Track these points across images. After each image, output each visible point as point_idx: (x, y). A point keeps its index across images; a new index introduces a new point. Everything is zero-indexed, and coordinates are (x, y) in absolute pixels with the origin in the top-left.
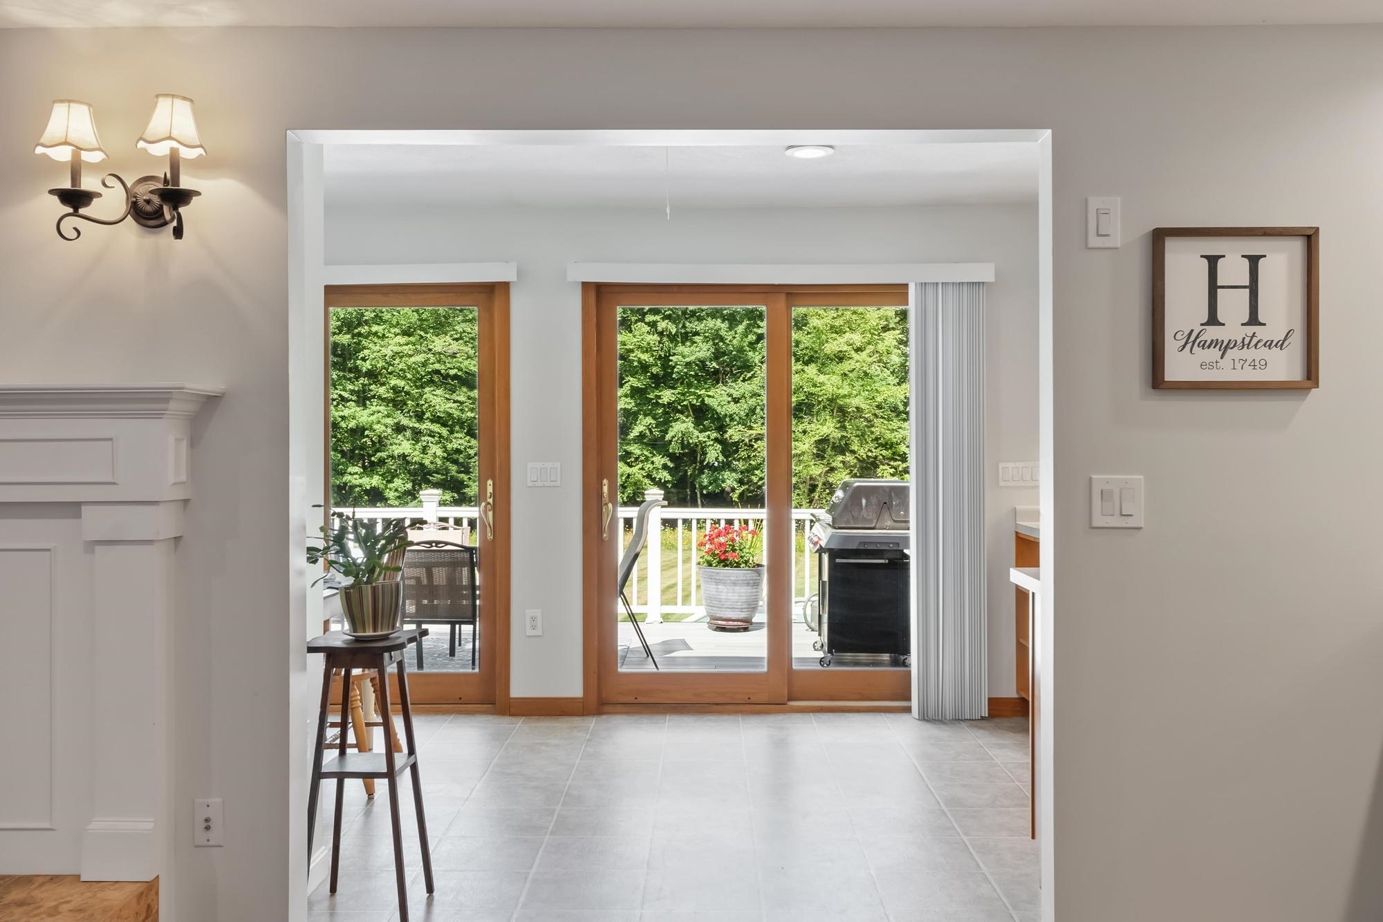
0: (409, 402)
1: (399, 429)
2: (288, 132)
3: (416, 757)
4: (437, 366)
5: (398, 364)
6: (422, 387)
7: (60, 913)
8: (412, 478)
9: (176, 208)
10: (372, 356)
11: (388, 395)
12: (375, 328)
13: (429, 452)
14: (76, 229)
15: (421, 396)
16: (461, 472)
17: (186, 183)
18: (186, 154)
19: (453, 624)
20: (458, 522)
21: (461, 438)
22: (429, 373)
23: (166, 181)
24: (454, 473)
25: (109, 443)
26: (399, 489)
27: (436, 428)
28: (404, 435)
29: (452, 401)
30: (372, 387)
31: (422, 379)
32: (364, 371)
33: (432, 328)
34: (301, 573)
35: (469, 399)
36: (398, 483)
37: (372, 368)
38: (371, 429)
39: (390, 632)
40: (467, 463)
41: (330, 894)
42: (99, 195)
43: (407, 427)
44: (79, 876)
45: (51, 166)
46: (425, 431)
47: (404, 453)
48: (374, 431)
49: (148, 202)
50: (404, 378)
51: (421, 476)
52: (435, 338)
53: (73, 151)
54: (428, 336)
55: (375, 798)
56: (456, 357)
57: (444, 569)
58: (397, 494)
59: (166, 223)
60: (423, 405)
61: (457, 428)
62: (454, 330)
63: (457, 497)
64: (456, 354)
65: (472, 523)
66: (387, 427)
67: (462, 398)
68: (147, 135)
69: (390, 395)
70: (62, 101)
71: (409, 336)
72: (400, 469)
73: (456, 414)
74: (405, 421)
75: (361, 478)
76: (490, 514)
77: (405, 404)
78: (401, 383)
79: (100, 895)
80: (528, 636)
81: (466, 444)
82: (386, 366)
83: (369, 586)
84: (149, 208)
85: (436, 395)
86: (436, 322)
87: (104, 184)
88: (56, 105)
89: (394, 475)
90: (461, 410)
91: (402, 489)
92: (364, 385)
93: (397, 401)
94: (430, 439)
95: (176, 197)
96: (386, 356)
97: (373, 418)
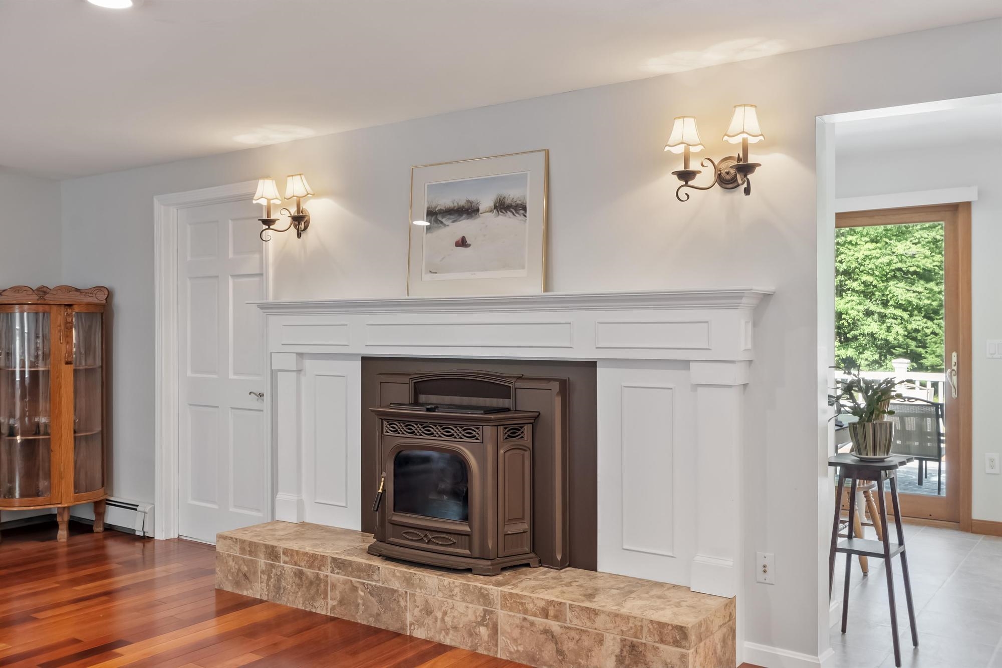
0: (877, 293)
1: (868, 313)
2: (817, 117)
3: (904, 546)
4: (899, 265)
5: (868, 265)
6: (887, 280)
7: (681, 606)
8: (879, 351)
9: (745, 176)
10: (848, 260)
11: (860, 288)
12: (849, 238)
13: (893, 331)
14: (686, 194)
15: (886, 288)
16: (919, 347)
17: (751, 160)
18: (752, 140)
19: (921, 460)
20: (923, 385)
21: (919, 320)
22: (893, 270)
23: (739, 159)
24: (913, 348)
25: (706, 325)
26: (869, 359)
27: (899, 312)
28: (872, 318)
29: (912, 292)
30: (847, 282)
31: (886, 275)
32: (841, 271)
33: (896, 235)
34: (825, 412)
35: (926, 289)
36: (867, 354)
37: (848, 268)
38: (847, 313)
39: (886, 456)
40: (924, 340)
41: (841, 632)
42: (700, 172)
43: (875, 312)
44: (690, 588)
45: (672, 157)
46: (890, 315)
47: (872, 332)
48: (849, 315)
49: (728, 173)
50: (872, 275)
51: (887, 350)
52: (897, 243)
53: (685, 146)
54: (892, 242)
55: (869, 576)
56: (914, 257)
57: (914, 418)
58: (867, 363)
59: (738, 185)
60: (888, 295)
61: (916, 312)
62: (913, 236)
63: (916, 366)
64: (915, 255)
65: (935, 385)
66: (859, 312)
67: (920, 289)
68: (730, 132)
69: (862, 288)
70: (679, 118)
71: (877, 242)
72: (869, 344)
73: (915, 301)
74: (873, 308)
75: (839, 350)
76: (955, 378)
77: (874, 294)
78: (870, 279)
79: (703, 600)
80: (988, 474)
81: (923, 325)
82: (858, 266)
83: (870, 423)
84: (728, 177)
85: (898, 287)
86: (898, 231)
87: (702, 165)
88: (676, 120)
89: (865, 348)
90: (919, 298)
91: (871, 359)
92: (841, 281)
93: (867, 293)
94: (894, 321)
95: (745, 169)
96: (858, 258)
97: (849, 305)
